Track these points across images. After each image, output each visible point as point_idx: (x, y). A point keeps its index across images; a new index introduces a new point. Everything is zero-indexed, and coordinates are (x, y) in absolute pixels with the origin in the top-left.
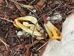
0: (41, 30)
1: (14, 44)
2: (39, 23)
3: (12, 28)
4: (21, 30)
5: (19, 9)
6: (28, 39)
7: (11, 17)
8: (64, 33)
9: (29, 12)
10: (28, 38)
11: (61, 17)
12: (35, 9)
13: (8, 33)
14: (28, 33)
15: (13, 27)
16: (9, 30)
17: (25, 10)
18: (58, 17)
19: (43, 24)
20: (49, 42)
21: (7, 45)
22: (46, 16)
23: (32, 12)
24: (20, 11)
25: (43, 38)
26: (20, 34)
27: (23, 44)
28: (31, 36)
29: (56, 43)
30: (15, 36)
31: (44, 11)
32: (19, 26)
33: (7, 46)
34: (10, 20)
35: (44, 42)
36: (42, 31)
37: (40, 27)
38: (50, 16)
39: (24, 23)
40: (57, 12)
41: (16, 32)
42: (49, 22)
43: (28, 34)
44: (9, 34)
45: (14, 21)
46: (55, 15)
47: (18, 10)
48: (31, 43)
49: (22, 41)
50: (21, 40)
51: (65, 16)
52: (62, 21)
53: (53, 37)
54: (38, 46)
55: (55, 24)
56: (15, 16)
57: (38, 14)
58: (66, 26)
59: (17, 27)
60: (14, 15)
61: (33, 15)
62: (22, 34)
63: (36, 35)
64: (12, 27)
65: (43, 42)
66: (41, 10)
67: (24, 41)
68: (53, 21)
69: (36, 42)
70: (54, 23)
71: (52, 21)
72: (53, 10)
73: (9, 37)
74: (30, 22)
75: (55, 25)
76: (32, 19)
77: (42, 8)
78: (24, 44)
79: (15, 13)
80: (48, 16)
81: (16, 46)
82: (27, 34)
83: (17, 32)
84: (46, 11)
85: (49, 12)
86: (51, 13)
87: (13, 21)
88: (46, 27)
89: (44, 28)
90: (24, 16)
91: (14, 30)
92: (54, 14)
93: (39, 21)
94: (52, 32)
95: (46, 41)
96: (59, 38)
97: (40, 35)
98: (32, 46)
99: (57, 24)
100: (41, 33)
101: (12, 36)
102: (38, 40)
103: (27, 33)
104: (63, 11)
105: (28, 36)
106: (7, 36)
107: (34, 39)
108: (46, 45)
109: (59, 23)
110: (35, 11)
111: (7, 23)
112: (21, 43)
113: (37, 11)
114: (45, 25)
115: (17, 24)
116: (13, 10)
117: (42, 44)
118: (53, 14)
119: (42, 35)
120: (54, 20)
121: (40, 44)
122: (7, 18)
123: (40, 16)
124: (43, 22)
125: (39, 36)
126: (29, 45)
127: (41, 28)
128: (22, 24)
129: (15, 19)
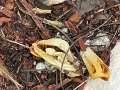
0: (75, 61)
1: (31, 84)
2: (73, 50)
3: (28, 58)
4: (43, 60)
6: (53, 76)
7: (27, 40)
8: (113, 66)
9: (57, 32)
10: (54, 74)
11: (108, 40)
12: (66, 27)
13: (21, 65)
14: (54, 65)
15: (30, 56)
16: (22, 60)
17: (49, 28)
18: (104, 40)
19: (79, 51)
20: (88, 81)
21: (19, 85)
22: (85, 39)
23: (60, 32)
24: (41, 29)
25: (79, 75)
26: (40, 67)
27: (45, 84)
28: (58, 71)
29: (99, 82)
30: (32, 70)
31: (80, 31)
32: (40, 54)
33: (19, 86)
34: (25, 44)
35: (80, 81)
36: (78, 63)
37: (74, 57)
38: (91, 38)
39: (47, 50)
40: (103, 33)
41: (35, 63)
42: (89, 49)
43: (53, 67)
44: (22, 67)
45: (30, 45)
47: (39, 28)
48: (59, 82)
49: (44, 78)
50: (43, 77)
51: (115, 39)
52: (109, 47)
53: (95, 74)
54: (71, 88)
55: (99, 51)
56: (34, 38)
57: (70, 35)
58: (116, 56)
59: (36, 56)
60: (31, 36)
61: (63, 36)
62: (44, 67)
63: (68, 69)
64: (28, 55)
65: (78, 80)
66: (76, 28)
67: (47, 78)
68: (96, 47)
69: (67, 81)
70: (97, 51)
71: (94, 48)
72: (96, 29)
73: (23, 73)
74: (57, 49)
75: (99, 53)
76: (61, 44)
77: (77, 26)
78: (48, 84)
79: (32, 33)
80: (87, 39)
81: (33, 86)
82: (51, 68)
83: (37, 64)
84: (84, 31)
85: (88, 32)
86: (93, 34)
87: (30, 46)
88: (83, 56)
89: (80, 59)
90: (47, 38)
91: (31, 61)
92: (97, 36)
93: (73, 46)
94: (93, 66)
95: (83, 79)
96: (104, 75)
97: (74, 70)
98: (60, 86)
99: (102, 52)
100: (75, 67)
101: (28, 71)
102: (70, 78)
103: (51, 65)
104: (112, 31)
105: (54, 71)
106: (20, 70)
107: (63, 76)
108: (83, 86)
109: (105, 51)
110: (65, 30)
111: (20, 49)
112: (43, 82)
113: (68, 30)
114: (81, 53)
115: (36, 51)
116: (30, 29)
117: (77, 84)
118: (95, 35)
119: (77, 70)
120: (97, 46)
121: (73, 83)
122: (20, 41)
123: (74, 38)
124: (79, 49)
125: (72, 72)
126: (54, 85)
127: (76, 58)
128: (44, 50)
129: (33, 42)
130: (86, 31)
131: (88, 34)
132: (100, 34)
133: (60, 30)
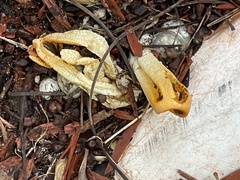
0: (120, 76)
1: (28, 121)
2: (115, 54)
3: (24, 68)
4: (53, 74)
5: (49, 6)
6: (76, 104)
7: (22, 31)
8: (195, 88)
9: (83, 18)
10: (76, 102)
11: (187, 35)
12: (102, 7)
13: (9, 83)
14: (77, 84)
15: (28, 65)
16: (12, 73)
17: (68, 9)
18: (177, 35)
19: (128, 56)
20: (144, 118)
21: (6, 122)
22: (139, 33)
23: (91, 18)
24: (51, 11)
25: (127, 104)
26: (48, 87)
27: (57, 122)
28: (85, 95)
29: (166, 119)
30: (32, 94)
31: (130, 16)
32: (47, 61)
33: (4, 125)
34: (18, 41)
35: (129, 117)
36: (124, 81)
37: (118, 67)
38: (152, 32)
39: (64, 52)
40: (176, 20)
41: (37, 80)
42: (147, 54)
43: (75, 87)
44: (12, 86)
45: (29, 43)
46: (167, 29)
47: (46, 8)
48: (86, 117)
49: (56, 110)
50: (53, 108)
51: (201, 34)
52: (189, 48)
53: (161, 103)
54: (109, 130)
55: (168, 58)
56: (36, 29)
57: (110, 24)
58: (202, 67)
59: (42, 64)
60: (31, 24)
61: (96, 26)
62: (56, 88)
63: (104, 92)
64: (23, 63)
65: (125, 115)
66: (123, 11)
67: (63, 110)
68: (162, 49)
69: (102, 115)
70: (163, 56)
71: (158, 50)
72: (162, 13)
73: (13, 98)
74: (84, 51)
75: (167, 61)
76: (92, 41)
77: (125, 6)
78: (63, 121)
79: (34, 18)
80: (145, 32)
81: (34, 125)
82: (71, 90)
83: (41, 80)
84: (138, 17)
85: (147, 18)
86: (155, 23)
87: (28, 45)
88: (135, 67)
89: (129, 72)
90: (63, 30)
91: (29, 75)
92: (165, 26)
93: (115, 47)
94: (156, 87)
95: (135, 113)
96: (180, 105)
97: (116, 94)
98: (87, 127)
99: (173, 60)
100: (120, 88)
101: (23, 94)
102: (108, 110)
103: (71, 84)
104: (194, 17)
105: (76, 96)
106: (7, 93)
107: (95, 105)
108: (134, 128)
109: (181, 56)
110: (101, 14)
111: (8, 49)
112: (53, 118)
113: (107, 13)
114: (132, 60)
115: (41, 54)
116: (30, 10)
117: (122, 123)
118: (159, 25)
119: (124, 95)
120: (164, 46)
121: (114, 121)
122: (9, 34)
123: (118, 30)
124: (128, 52)
125: (114, 97)
126: (77, 125)
127: (121, 70)
128: (58, 53)
129: (34, 37)
130: (142, 15)
131: (146, 22)
132: (171, 24)
133: (90, 13)
